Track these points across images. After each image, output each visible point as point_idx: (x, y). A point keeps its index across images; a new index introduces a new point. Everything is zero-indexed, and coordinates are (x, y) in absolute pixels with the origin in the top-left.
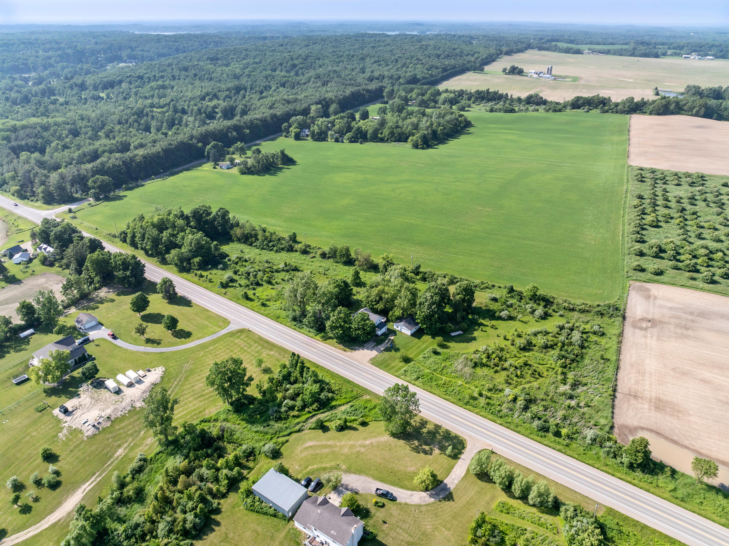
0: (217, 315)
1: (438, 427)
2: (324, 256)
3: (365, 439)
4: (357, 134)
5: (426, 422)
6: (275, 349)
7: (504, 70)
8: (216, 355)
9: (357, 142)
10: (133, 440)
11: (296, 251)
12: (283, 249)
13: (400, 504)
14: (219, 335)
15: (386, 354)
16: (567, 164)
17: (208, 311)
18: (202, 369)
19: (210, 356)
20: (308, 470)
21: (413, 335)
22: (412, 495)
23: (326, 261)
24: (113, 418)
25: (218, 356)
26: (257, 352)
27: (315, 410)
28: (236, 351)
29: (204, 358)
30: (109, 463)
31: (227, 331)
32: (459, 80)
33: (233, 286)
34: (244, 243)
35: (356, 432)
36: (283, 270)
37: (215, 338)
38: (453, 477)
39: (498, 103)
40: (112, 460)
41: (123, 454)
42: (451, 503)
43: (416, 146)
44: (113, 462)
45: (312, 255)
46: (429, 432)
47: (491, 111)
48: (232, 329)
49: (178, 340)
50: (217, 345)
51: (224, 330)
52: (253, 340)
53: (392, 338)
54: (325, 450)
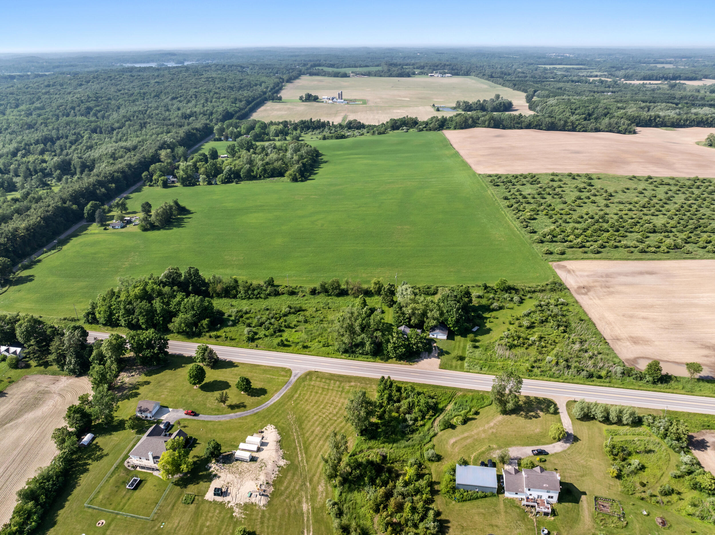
0: (271, 367)
2: (314, 292)
3: (488, 423)
4: (230, 175)
6: (353, 380)
7: (301, 98)
8: (307, 400)
9: (232, 182)
10: (306, 493)
11: (283, 294)
12: (269, 295)
13: (553, 455)
14: (292, 383)
15: (442, 358)
16: (433, 180)
17: (258, 366)
18: (306, 415)
19: (302, 402)
21: (448, 338)
22: (554, 447)
23: (317, 297)
24: (271, 482)
25: (310, 401)
26: (339, 387)
27: (433, 416)
28: (320, 392)
29: (299, 406)
30: (305, 519)
31: (296, 378)
32: (265, 110)
33: (259, 338)
34: (225, 297)
35: (477, 420)
36: (290, 313)
37: (290, 386)
38: (566, 425)
39: (323, 131)
40: (305, 515)
41: (310, 507)
42: (579, 442)
43: (295, 180)
44: (308, 517)
45: (300, 294)
46: (525, 403)
47: (324, 138)
48: (299, 375)
49: (259, 398)
50: (299, 392)
51: (292, 377)
52: (326, 379)
53: (435, 345)
54: (469, 441)
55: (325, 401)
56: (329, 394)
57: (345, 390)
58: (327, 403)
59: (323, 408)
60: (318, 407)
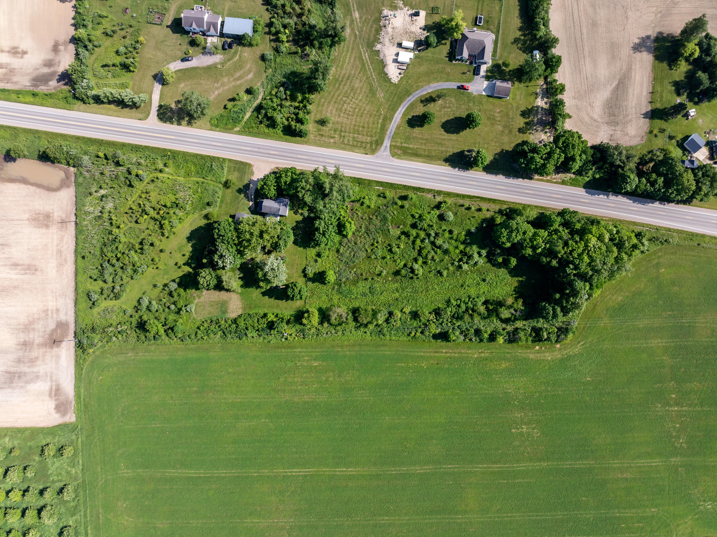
1: (179, 124)
3: (219, 95)
5: (188, 125)
10: (358, 26)
13: (178, 59)
14: (387, 138)
15: (246, 182)
18: (368, 99)
19: (374, 113)
20: (238, 56)
22: (175, 68)
24: (383, 28)
29: (376, 109)
30: (355, 6)
31: (384, 144)
35: (228, 98)
37: (388, 132)
38: (158, 92)
40: (356, 8)
41: (353, 15)
42: (153, 74)
44: (354, 7)
46: (183, 118)
48: (383, 148)
49: (412, 114)
50: (379, 126)
51: (389, 145)
52: (357, 146)
53: (251, 203)
54: (238, 75)
55: (355, 117)
56: (352, 127)
57: (338, 133)
58: (353, 116)
59: (355, 108)
60: (360, 109)
